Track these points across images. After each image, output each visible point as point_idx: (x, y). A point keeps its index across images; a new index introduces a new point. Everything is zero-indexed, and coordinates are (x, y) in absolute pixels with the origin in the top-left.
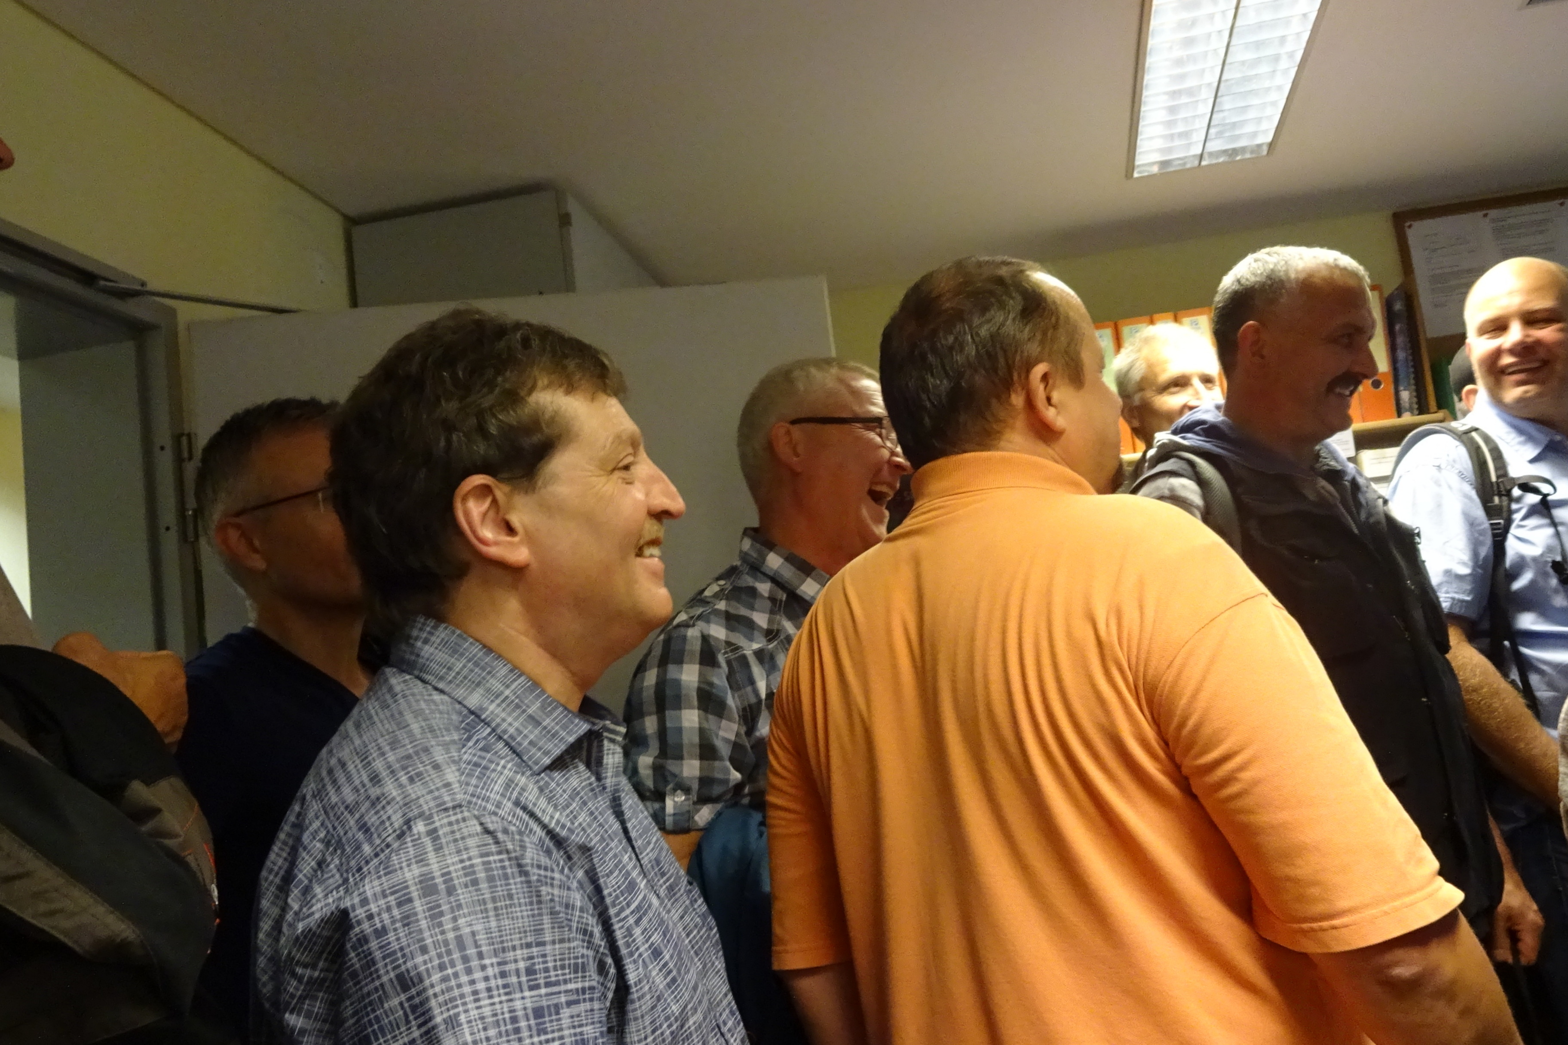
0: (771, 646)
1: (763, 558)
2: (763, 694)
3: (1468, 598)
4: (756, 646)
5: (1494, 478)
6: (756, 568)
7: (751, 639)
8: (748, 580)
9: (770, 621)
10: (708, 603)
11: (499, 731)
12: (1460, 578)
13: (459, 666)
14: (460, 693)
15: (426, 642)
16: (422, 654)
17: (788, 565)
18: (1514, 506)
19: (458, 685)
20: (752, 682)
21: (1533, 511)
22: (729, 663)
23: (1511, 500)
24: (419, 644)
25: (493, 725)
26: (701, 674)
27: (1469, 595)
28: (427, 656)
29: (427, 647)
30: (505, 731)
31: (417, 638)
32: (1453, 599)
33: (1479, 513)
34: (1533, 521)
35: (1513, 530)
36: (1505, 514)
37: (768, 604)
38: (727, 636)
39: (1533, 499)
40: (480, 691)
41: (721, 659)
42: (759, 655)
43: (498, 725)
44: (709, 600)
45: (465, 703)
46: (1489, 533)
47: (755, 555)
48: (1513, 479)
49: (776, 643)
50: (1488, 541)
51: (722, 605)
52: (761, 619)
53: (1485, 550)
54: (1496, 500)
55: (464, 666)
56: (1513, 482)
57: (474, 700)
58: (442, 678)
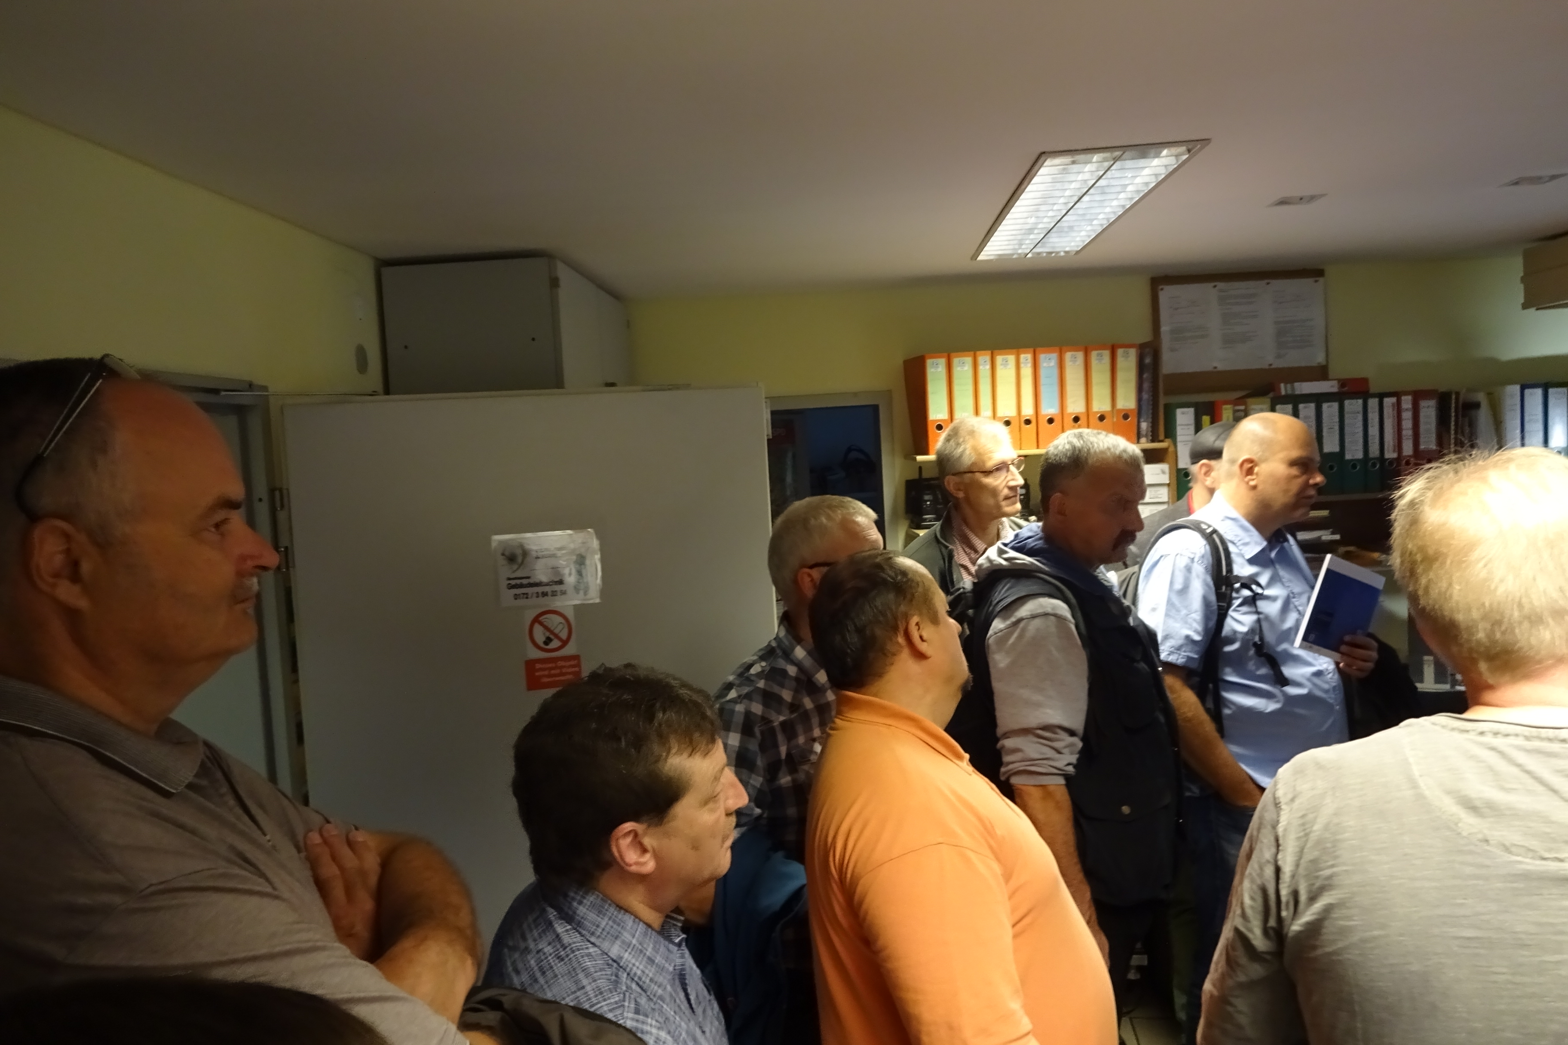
0: (793, 716)
1: (793, 649)
2: (783, 755)
3: (1196, 656)
4: (782, 718)
5: (1224, 573)
6: (787, 655)
7: (779, 713)
8: (781, 663)
9: (794, 697)
10: (752, 681)
11: (632, 975)
12: (1194, 642)
13: (603, 924)
14: (605, 945)
15: (580, 903)
16: (578, 912)
17: (809, 658)
18: (1234, 595)
19: (604, 939)
20: (776, 746)
21: (1246, 602)
22: (762, 733)
23: (1233, 589)
24: (575, 904)
25: (628, 970)
26: (741, 742)
27: (1197, 654)
28: (581, 914)
29: (581, 908)
30: (635, 974)
31: (573, 899)
32: (1188, 657)
33: (1213, 598)
34: (1244, 609)
35: (1231, 612)
36: (1227, 600)
37: (794, 684)
38: (763, 712)
39: (1246, 593)
40: (618, 942)
41: (757, 731)
42: (783, 724)
43: (631, 969)
44: (753, 678)
45: (609, 954)
46: (1216, 613)
47: (787, 643)
48: (1237, 576)
49: (795, 715)
50: (1215, 618)
51: (761, 684)
52: (787, 695)
53: (1212, 623)
54: (1224, 588)
55: (607, 924)
56: (1238, 578)
57: (615, 950)
58: (593, 934)
